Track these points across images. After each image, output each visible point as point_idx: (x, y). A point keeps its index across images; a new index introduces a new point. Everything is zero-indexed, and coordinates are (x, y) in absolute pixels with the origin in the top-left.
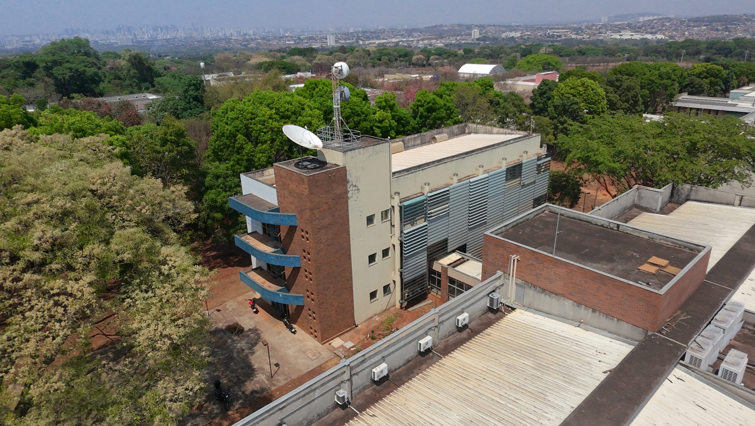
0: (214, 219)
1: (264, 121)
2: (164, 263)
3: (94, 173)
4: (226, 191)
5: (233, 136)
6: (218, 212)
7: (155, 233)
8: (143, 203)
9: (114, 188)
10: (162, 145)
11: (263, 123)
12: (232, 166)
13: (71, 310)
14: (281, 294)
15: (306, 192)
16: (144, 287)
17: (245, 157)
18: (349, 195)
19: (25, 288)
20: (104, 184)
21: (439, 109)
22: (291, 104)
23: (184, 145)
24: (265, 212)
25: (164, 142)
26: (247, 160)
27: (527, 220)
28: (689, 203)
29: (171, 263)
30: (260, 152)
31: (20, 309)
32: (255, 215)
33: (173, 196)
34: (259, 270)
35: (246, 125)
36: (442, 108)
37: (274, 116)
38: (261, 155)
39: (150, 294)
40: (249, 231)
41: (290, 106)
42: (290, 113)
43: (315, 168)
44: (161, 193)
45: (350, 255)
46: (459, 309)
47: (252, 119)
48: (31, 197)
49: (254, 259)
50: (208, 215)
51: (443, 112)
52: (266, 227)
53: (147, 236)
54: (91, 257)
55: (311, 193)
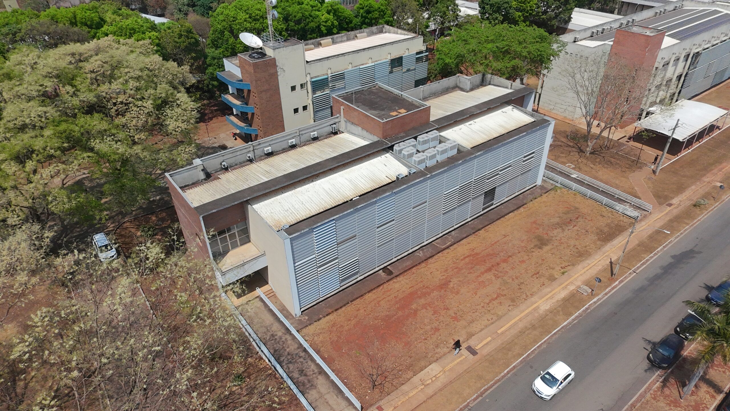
0: (213, 85)
1: (241, 23)
2: (178, 99)
3: (147, 60)
4: (219, 68)
5: (222, 32)
6: (215, 81)
7: (175, 88)
8: (168, 74)
9: (156, 67)
10: (179, 38)
11: (240, 24)
12: (223, 52)
13: (146, 112)
14: (245, 128)
15: (253, 71)
16: (171, 109)
17: (230, 47)
18: (279, 74)
19: (130, 103)
20: (151, 65)
21: (374, 11)
22: (260, 11)
23: (192, 38)
24: (234, 81)
25: (180, 36)
26: (231, 48)
27: (363, 90)
28: (490, 86)
29: (181, 100)
30: (239, 44)
31: (128, 110)
32: (232, 84)
33: (183, 71)
34: (237, 116)
35: (230, 25)
36: (376, 11)
37: (248, 19)
38: (239, 45)
39: (173, 112)
40: (231, 93)
41: (259, 12)
42: (258, 17)
43: (259, 58)
44: (177, 69)
45: (281, 107)
46: (312, 130)
47: (233, 21)
48: (126, 70)
49: (234, 110)
50: (209, 82)
51: (376, 14)
52: (238, 90)
53: (171, 88)
54: (151, 94)
55: (255, 72)
